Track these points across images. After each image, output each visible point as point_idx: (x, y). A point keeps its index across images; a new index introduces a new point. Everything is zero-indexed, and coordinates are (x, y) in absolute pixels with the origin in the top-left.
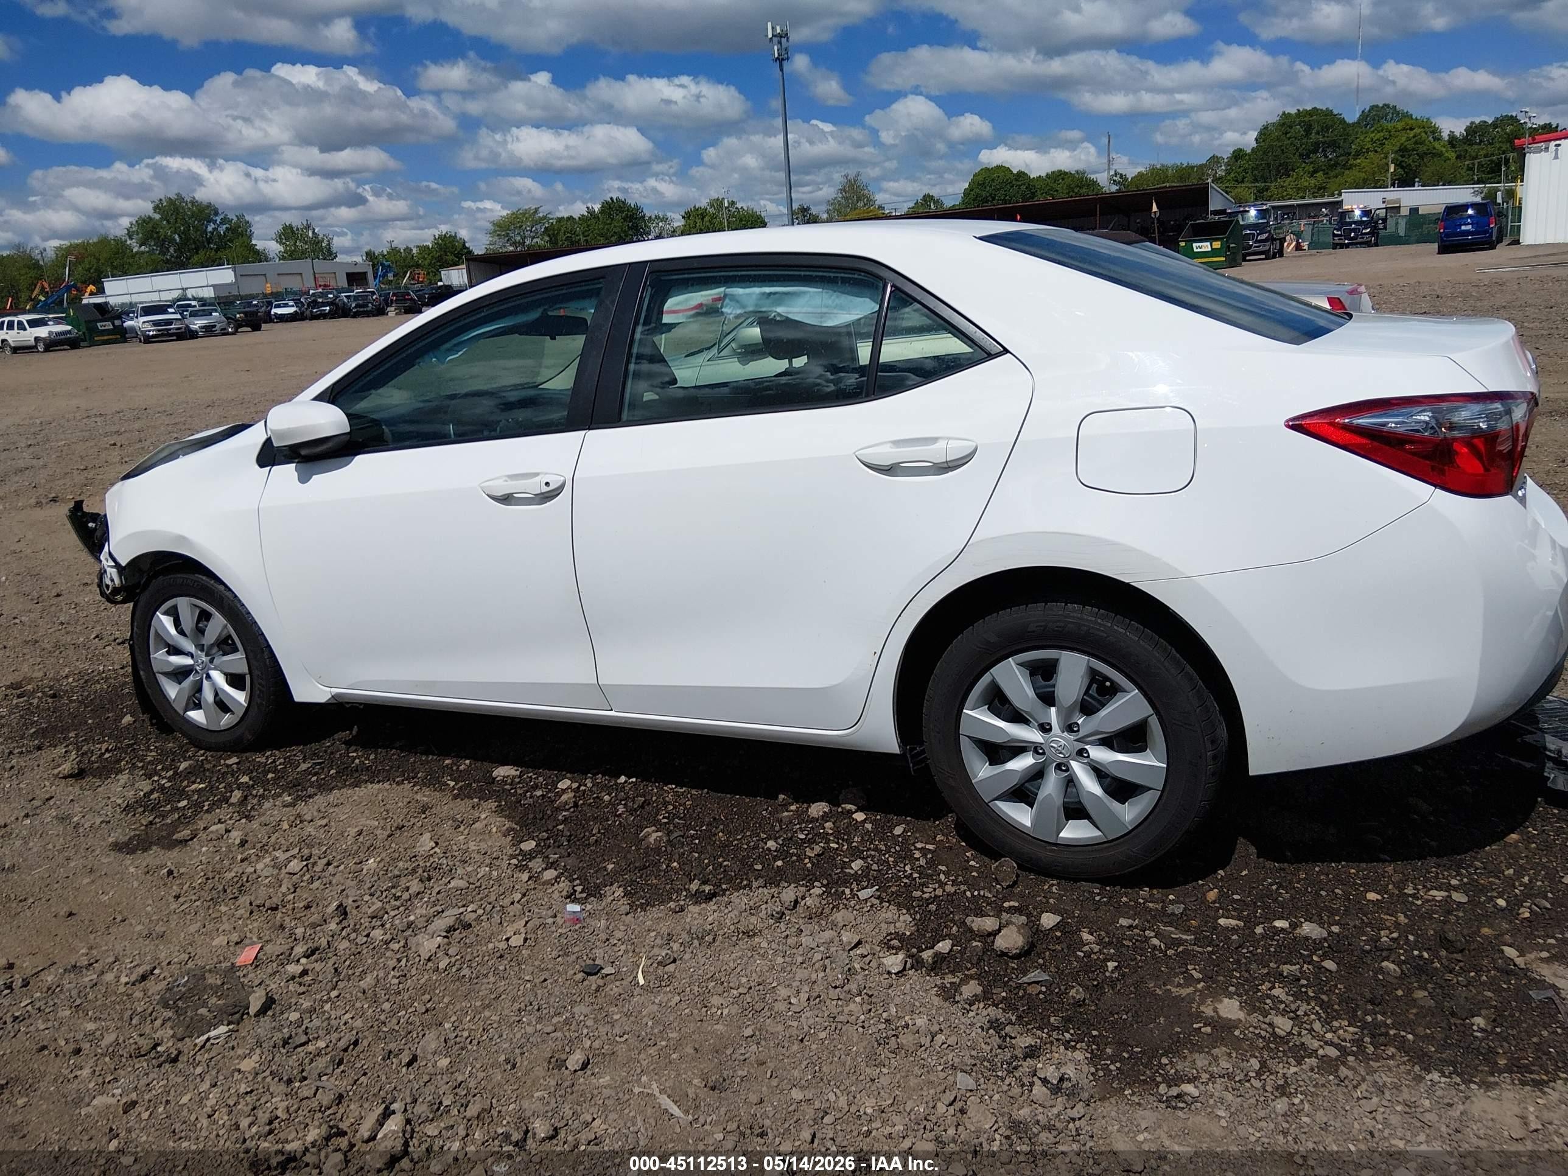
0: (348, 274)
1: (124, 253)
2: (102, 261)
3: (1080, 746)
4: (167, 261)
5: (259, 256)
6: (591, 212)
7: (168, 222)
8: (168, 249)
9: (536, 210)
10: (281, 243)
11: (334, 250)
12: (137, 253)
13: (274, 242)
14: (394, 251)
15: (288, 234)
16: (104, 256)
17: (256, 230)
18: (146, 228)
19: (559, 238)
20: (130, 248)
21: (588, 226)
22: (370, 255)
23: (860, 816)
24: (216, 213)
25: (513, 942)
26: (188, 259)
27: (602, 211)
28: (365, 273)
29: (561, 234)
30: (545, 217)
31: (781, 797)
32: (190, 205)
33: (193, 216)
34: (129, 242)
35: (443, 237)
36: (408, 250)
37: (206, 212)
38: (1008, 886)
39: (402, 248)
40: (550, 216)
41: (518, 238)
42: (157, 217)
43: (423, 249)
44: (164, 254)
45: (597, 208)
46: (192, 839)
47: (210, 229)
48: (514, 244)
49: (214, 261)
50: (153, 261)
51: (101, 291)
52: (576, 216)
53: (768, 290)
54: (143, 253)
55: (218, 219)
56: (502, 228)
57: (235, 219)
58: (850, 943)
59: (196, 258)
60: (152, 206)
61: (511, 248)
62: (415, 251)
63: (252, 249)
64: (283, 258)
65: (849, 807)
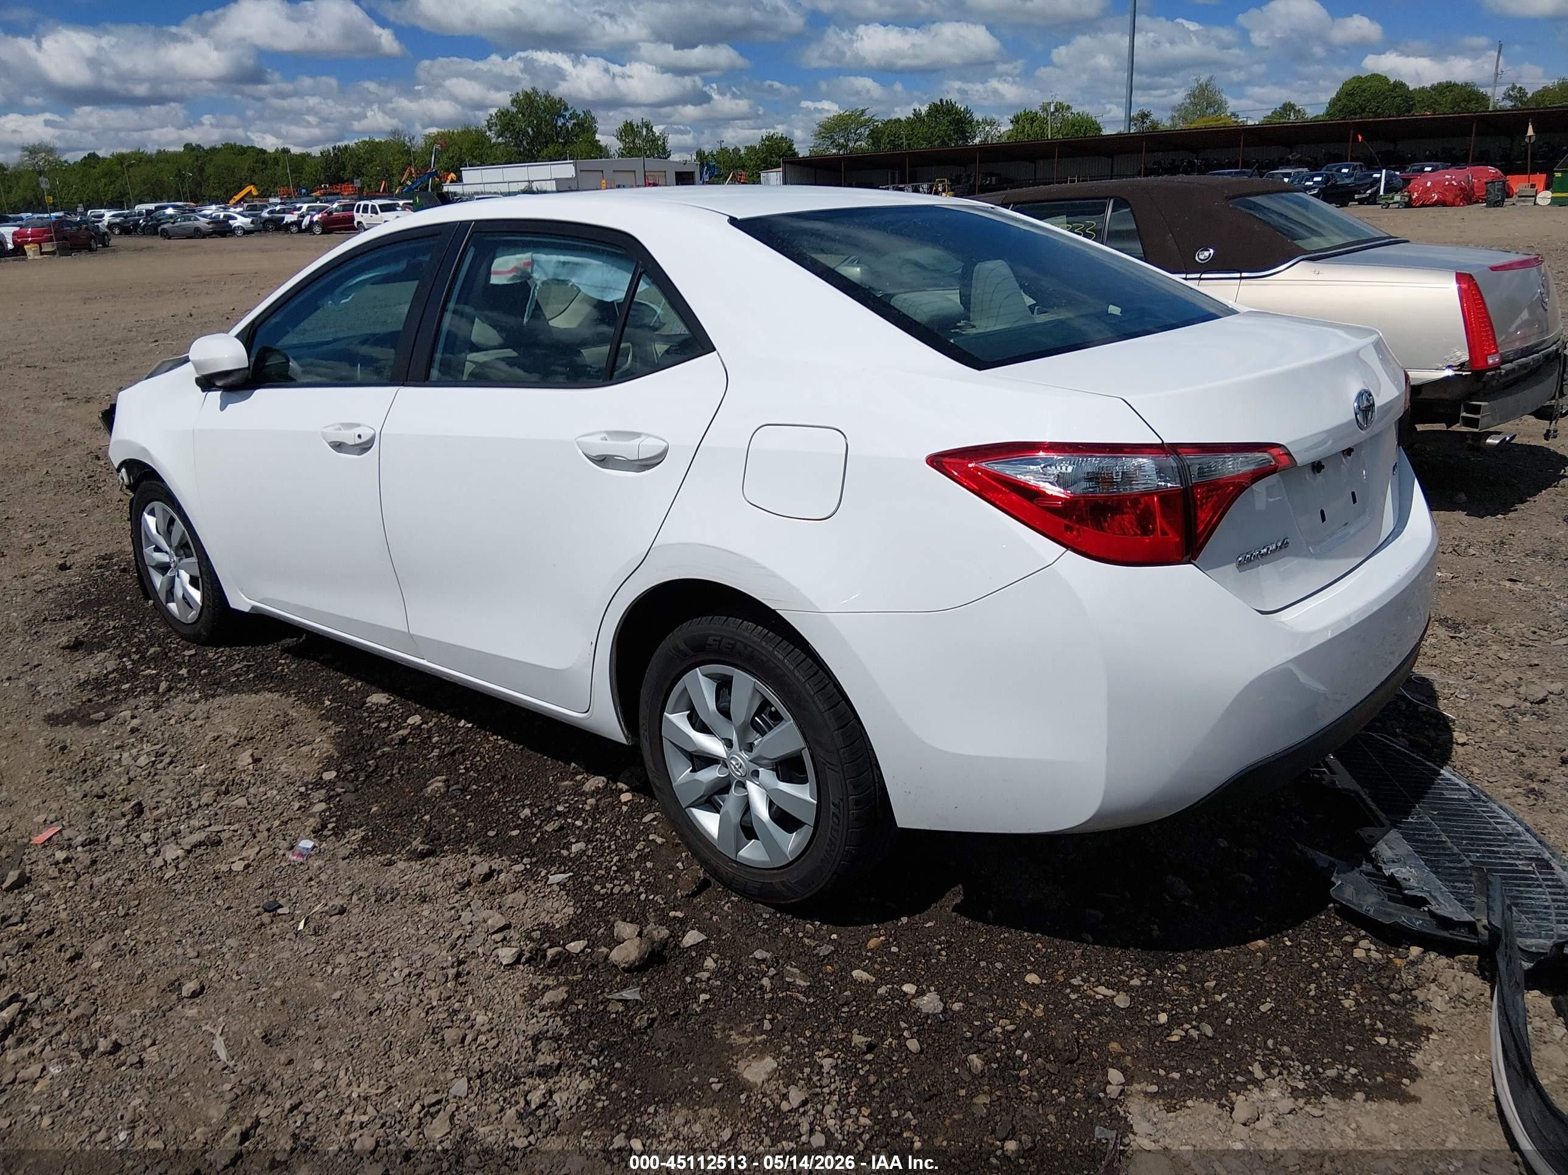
0: (677, 173)
1: (483, 143)
2: (464, 150)
3: (755, 767)
4: (520, 154)
5: (600, 152)
6: (916, 114)
7: (524, 115)
8: (521, 142)
9: (863, 112)
10: (621, 140)
11: (669, 147)
12: (495, 144)
13: (615, 139)
14: (724, 151)
15: (628, 131)
16: (466, 145)
17: (600, 126)
18: (505, 121)
19: (883, 141)
20: (489, 139)
21: (913, 129)
22: (700, 154)
23: (626, 797)
24: (566, 109)
25: (235, 867)
26: (538, 152)
27: (929, 114)
28: (693, 173)
29: (885, 137)
30: (870, 120)
31: (573, 765)
32: (543, 100)
33: (544, 111)
34: (488, 133)
35: (770, 138)
36: (736, 150)
37: (556, 107)
38: (687, 895)
39: (731, 148)
40: (876, 118)
41: (842, 141)
42: (515, 110)
43: (751, 149)
44: (519, 146)
45: (924, 109)
46: (104, 720)
47: (559, 124)
48: (840, 146)
49: (561, 155)
50: (509, 153)
51: (459, 179)
52: (903, 118)
53: (562, 258)
54: (500, 144)
55: (567, 114)
56: (830, 129)
57: (582, 115)
58: (493, 927)
59: (545, 152)
60: (510, 99)
61: (834, 151)
62: (742, 152)
63: (595, 145)
64: (622, 155)
65: (621, 785)
